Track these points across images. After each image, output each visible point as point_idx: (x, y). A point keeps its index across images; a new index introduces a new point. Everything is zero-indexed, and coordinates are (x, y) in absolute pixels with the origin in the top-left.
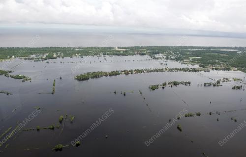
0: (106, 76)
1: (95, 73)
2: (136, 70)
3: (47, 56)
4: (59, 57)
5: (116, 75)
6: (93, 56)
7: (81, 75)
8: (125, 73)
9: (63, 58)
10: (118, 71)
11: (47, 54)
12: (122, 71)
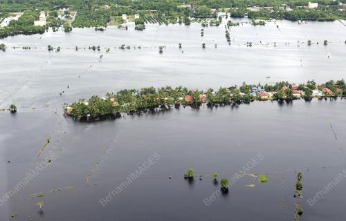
0: (195, 105)
1: (152, 91)
2: (329, 85)
3: (12, 23)
4: (54, 25)
5: (237, 102)
6: (188, 23)
7: (94, 100)
8: (276, 98)
9: (68, 30)
10: (246, 89)
11: (17, 17)
12: (268, 89)
